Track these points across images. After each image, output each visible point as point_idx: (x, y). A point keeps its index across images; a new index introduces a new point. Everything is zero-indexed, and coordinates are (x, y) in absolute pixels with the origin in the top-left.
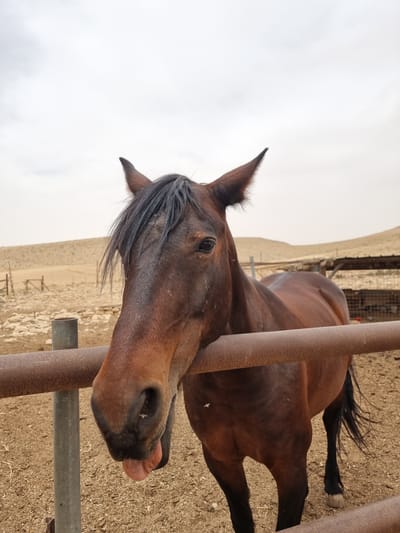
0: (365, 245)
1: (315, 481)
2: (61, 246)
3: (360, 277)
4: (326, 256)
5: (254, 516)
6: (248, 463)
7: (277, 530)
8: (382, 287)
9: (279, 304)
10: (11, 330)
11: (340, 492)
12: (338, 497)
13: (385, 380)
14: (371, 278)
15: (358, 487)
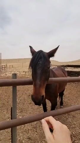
0: (72, 63)
1: (58, 103)
2: (16, 59)
3: (71, 69)
4: (65, 64)
5: (47, 108)
6: (47, 100)
7: (51, 110)
8: (75, 71)
9: (54, 73)
10: (7, 75)
11: (63, 105)
12: (62, 106)
13: (73, 87)
14: (73, 69)
15: (66, 105)
